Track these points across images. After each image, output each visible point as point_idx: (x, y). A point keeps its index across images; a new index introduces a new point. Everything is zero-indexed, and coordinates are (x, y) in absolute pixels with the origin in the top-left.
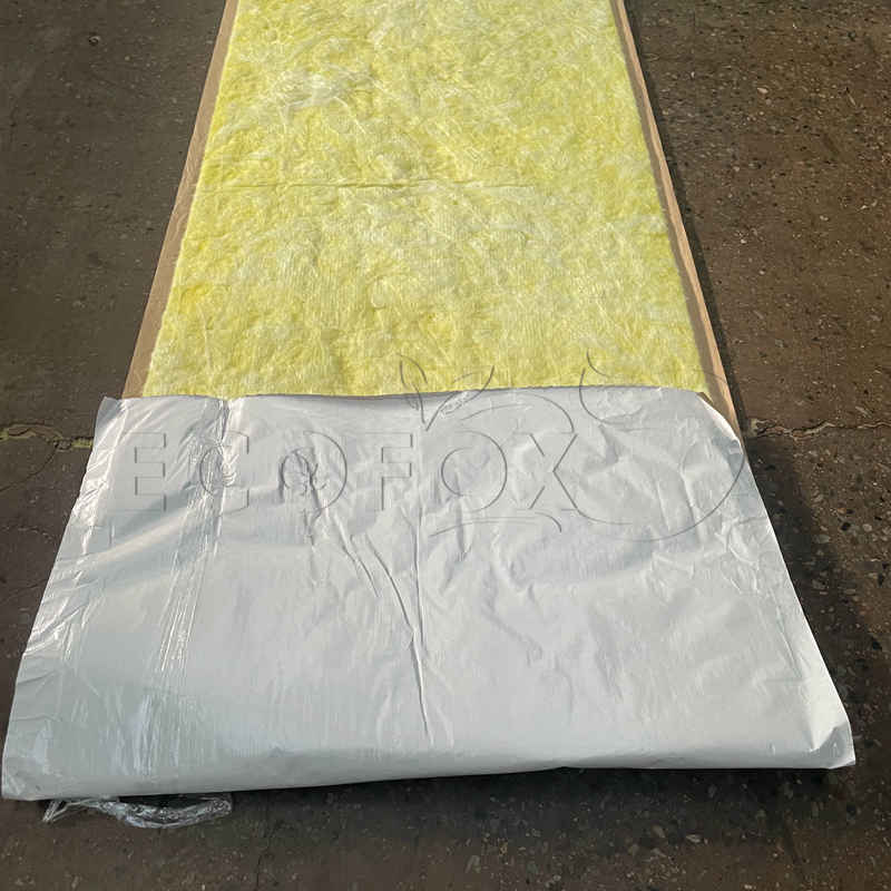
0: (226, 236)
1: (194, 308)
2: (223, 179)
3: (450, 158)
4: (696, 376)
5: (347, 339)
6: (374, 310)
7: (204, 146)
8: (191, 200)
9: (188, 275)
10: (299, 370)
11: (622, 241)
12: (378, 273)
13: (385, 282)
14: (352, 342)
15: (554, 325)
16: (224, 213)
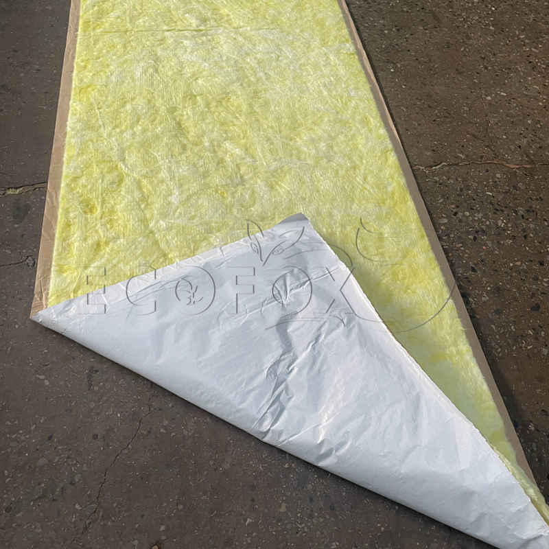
0: (101, 59)
1: (88, 99)
2: (94, 29)
3: (228, 15)
4: (378, 124)
5: (182, 112)
6: (195, 96)
7: (79, 10)
8: (76, 41)
9: (82, 80)
10: (157, 128)
11: (332, 57)
12: (195, 76)
13: (200, 81)
14: (185, 113)
15: (299, 101)
16: (97, 47)
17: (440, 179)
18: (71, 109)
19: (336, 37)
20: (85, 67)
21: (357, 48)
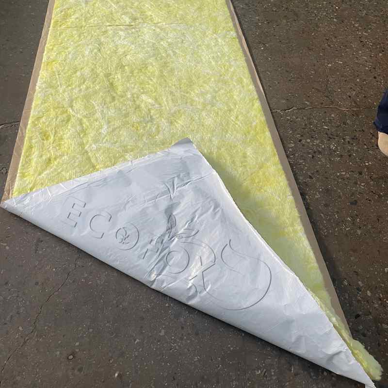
0: (63, 44)
1: (52, 69)
2: (60, 26)
3: (151, 16)
4: (249, 83)
5: (114, 76)
6: (124, 66)
7: (52, 15)
8: (48, 33)
9: (49, 57)
10: (96, 87)
11: (219, 40)
12: (125, 54)
13: (128, 57)
14: (116, 77)
15: (195, 68)
16: (62, 37)
17: (291, 118)
18: (40, 75)
19: (224, 28)
20: (52, 49)
21: (238, 34)
